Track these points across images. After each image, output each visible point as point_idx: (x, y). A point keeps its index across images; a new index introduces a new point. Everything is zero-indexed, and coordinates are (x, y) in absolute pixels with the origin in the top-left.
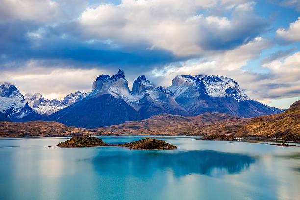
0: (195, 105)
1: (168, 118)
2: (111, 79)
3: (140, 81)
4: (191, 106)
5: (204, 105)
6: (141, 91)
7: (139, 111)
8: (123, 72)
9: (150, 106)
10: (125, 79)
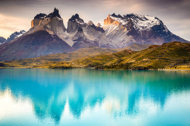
0: (124, 41)
1: (93, 50)
2: (47, 17)
3: (74, 19)
4: (120, 41)
5: (132, 40)
6: (75, 28)
7: (73, 46)
8: (58, 11)
9: (83, 42)
10: (60, 17)
